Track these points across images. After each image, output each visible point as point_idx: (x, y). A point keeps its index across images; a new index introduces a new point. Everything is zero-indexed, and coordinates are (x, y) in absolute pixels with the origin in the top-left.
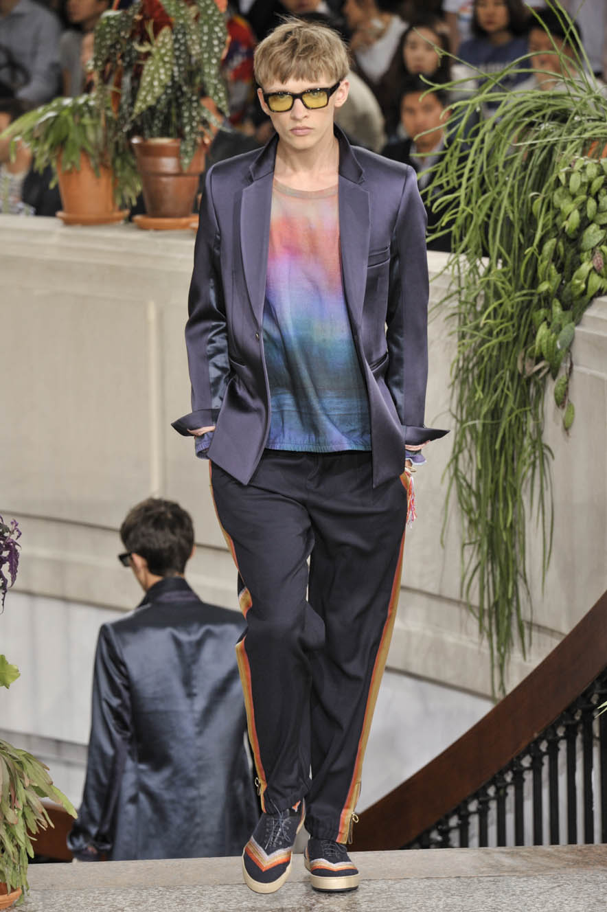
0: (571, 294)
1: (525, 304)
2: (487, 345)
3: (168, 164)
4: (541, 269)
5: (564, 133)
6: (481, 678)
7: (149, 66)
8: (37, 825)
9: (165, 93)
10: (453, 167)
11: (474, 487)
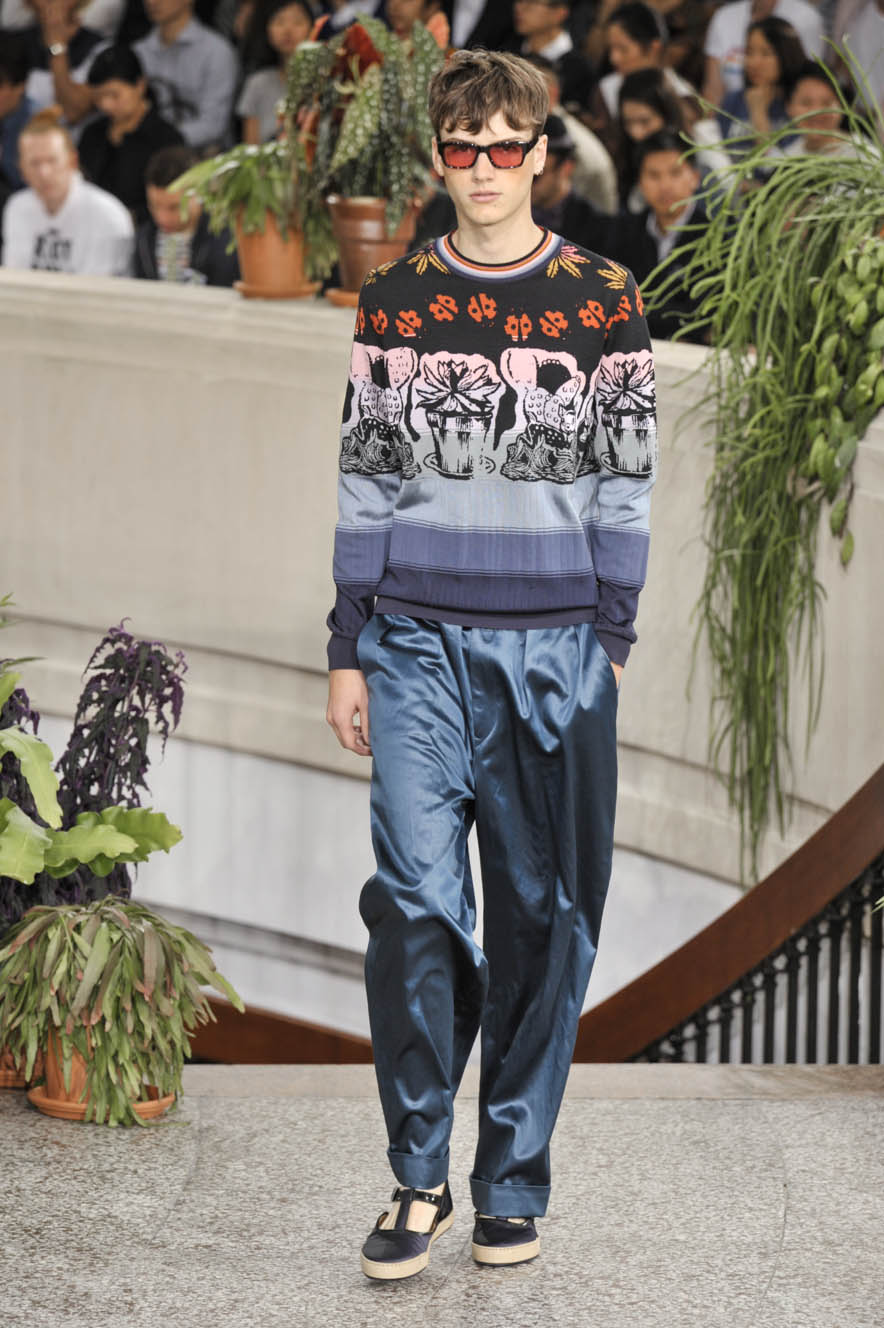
0: (855, 400)
1: (799, 412)
2: (751, 460)
3: (370, 229)
4: (820, 369)
5: (853, 209)
6: (728, 860)
7: (352, 111)
8: (197, 1019)
9: (371, 144)
10: (717, 244)
11: (729, 630)
